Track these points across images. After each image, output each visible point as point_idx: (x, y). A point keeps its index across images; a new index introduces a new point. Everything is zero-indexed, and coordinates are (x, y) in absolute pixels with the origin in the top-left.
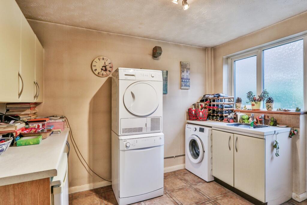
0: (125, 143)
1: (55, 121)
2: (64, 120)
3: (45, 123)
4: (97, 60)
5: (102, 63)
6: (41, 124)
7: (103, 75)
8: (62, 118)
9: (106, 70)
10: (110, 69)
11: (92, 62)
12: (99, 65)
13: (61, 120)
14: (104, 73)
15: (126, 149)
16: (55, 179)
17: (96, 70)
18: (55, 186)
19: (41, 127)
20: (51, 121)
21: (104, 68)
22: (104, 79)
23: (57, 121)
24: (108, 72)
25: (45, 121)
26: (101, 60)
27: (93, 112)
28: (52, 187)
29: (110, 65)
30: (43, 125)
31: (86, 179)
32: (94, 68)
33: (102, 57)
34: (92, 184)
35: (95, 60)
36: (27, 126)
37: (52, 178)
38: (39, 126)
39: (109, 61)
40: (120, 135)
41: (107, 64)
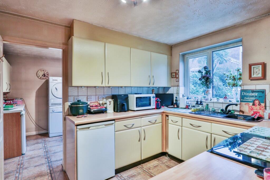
0: (52, 109)
1: (18, 100)
2: (22, 100)
3: (14, 101)
4: (40, 71)
5: (43, 73)
6: (12, 101)
7: (43, 78)
8: (21, 99)
9: (45, 76)
10: (47, 76)
11: (37, 72)
12: (41, 74)
13: (21, 100)
14: (44, 77)
15: (52, 112)
16: (22, 113)
17: (39, 76)
18: (22, 115)
19: (12, 102)
20: (16, 100)
21: (44, 75)
22: (44, 81)
23: (19, 100)
24: (46, 77)
25: (14, 100)
26: (42, 71)
27: (38, 96)
28: (21, 115)
29: (47, 74)
30: (13, 102)
31: (34, 129)
32: (38, 75)
33: (42, 70)
34: (37, 132)
35: (39, 71)
36: (6, 102)
37: (21, 112)
38: (11, 102)
39: (46, 72)
40: (50, 106)
41: (45, 73)
